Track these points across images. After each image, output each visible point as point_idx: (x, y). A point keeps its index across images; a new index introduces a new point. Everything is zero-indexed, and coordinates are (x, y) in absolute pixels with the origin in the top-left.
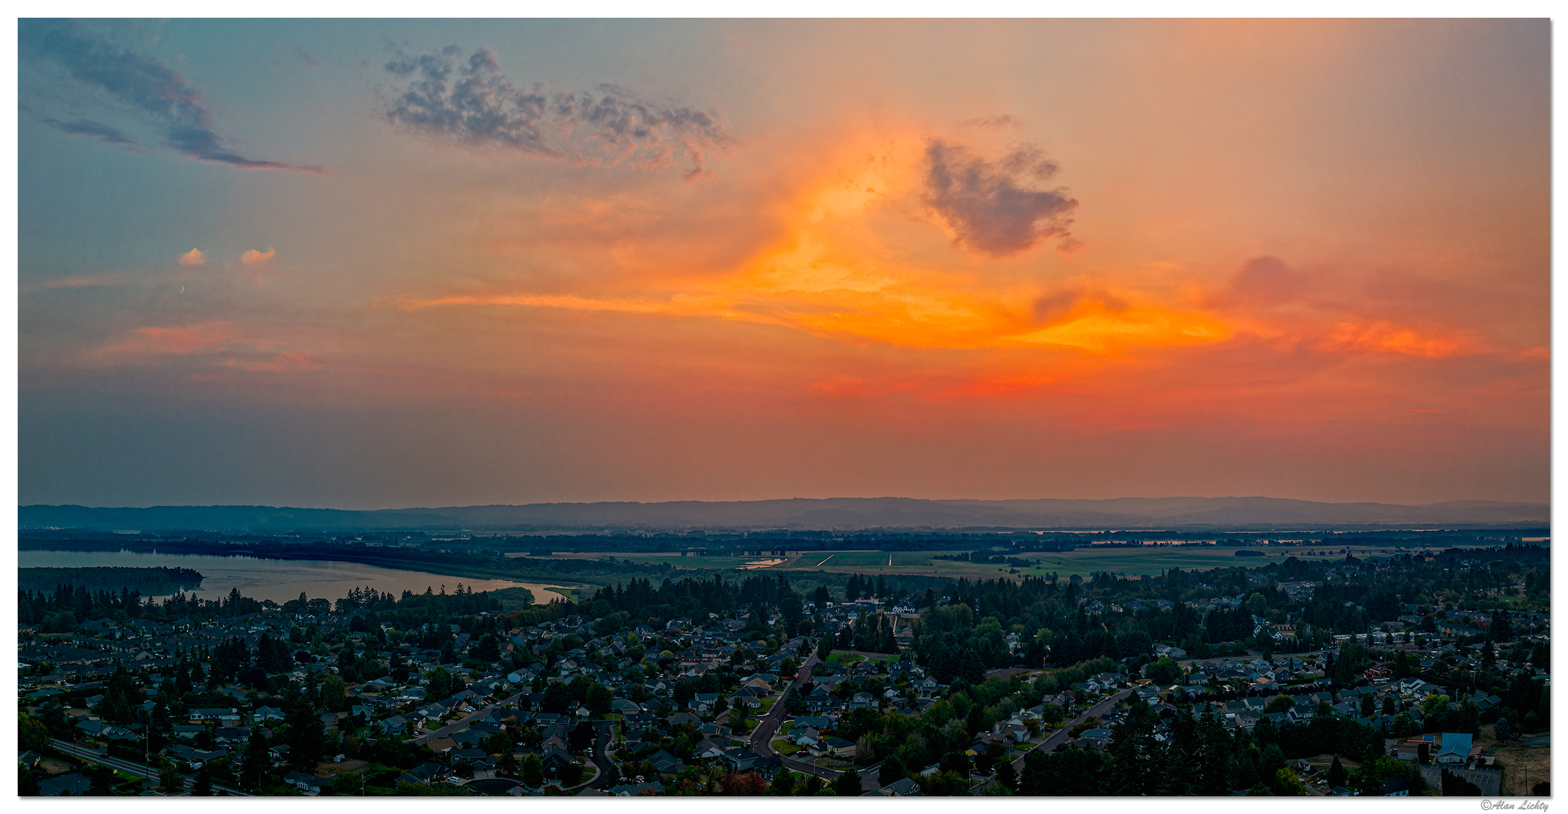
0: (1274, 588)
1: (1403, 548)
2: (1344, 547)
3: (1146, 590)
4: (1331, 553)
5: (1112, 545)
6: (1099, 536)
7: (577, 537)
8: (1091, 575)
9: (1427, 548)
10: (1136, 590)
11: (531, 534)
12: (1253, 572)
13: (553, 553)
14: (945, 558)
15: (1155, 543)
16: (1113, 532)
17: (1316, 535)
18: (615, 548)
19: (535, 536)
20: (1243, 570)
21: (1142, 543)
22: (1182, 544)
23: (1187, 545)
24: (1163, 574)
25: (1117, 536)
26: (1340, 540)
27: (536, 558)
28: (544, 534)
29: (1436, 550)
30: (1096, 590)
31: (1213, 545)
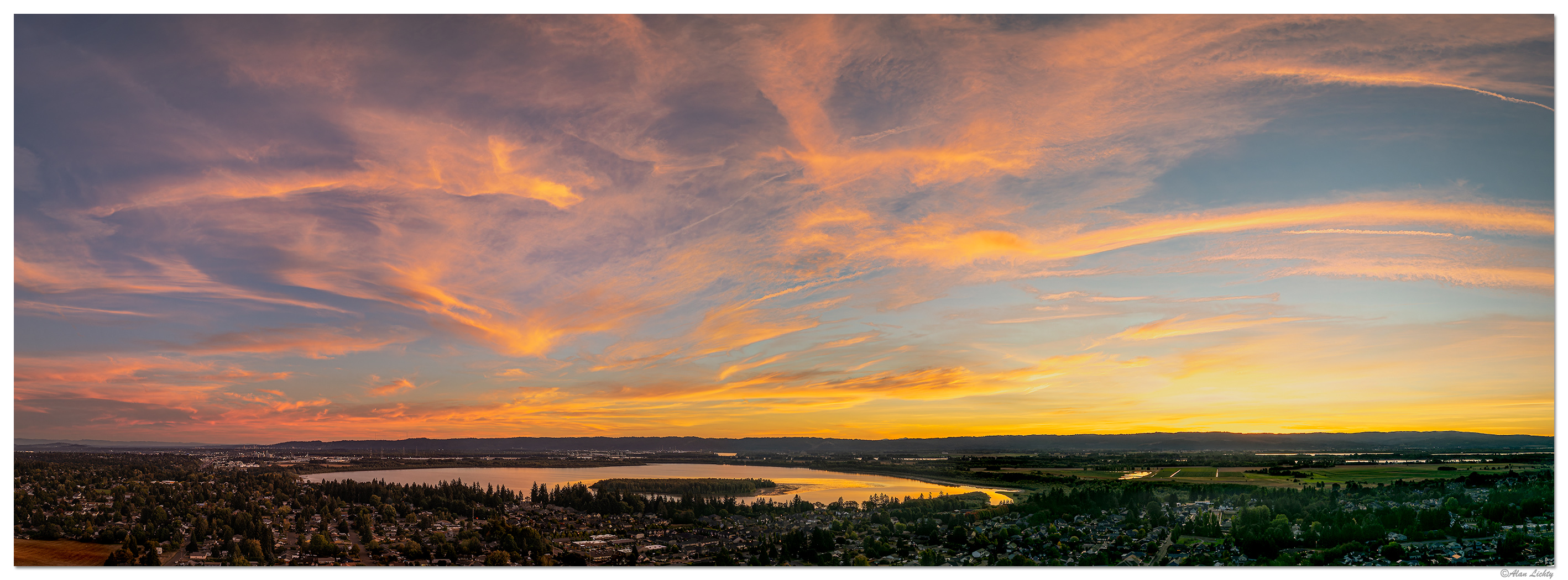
0: (1463, 495)
3: (1381, 494)
4: (1499, 468)
7: (1017, 458)
8: (1346, 483)
10: (1374, 494)
11: (987, 456)
12: (1449, 482)
13: (1001, 469)
14: (1252, 472)
18: (1040, 466)
19: (990, 457)
20: (1443, 480)
22: (1404, 462)
24: (1392, 484)
27: (991, 472)
28: (995, 456)
30: (1348, 494)
31: (1423, 463)
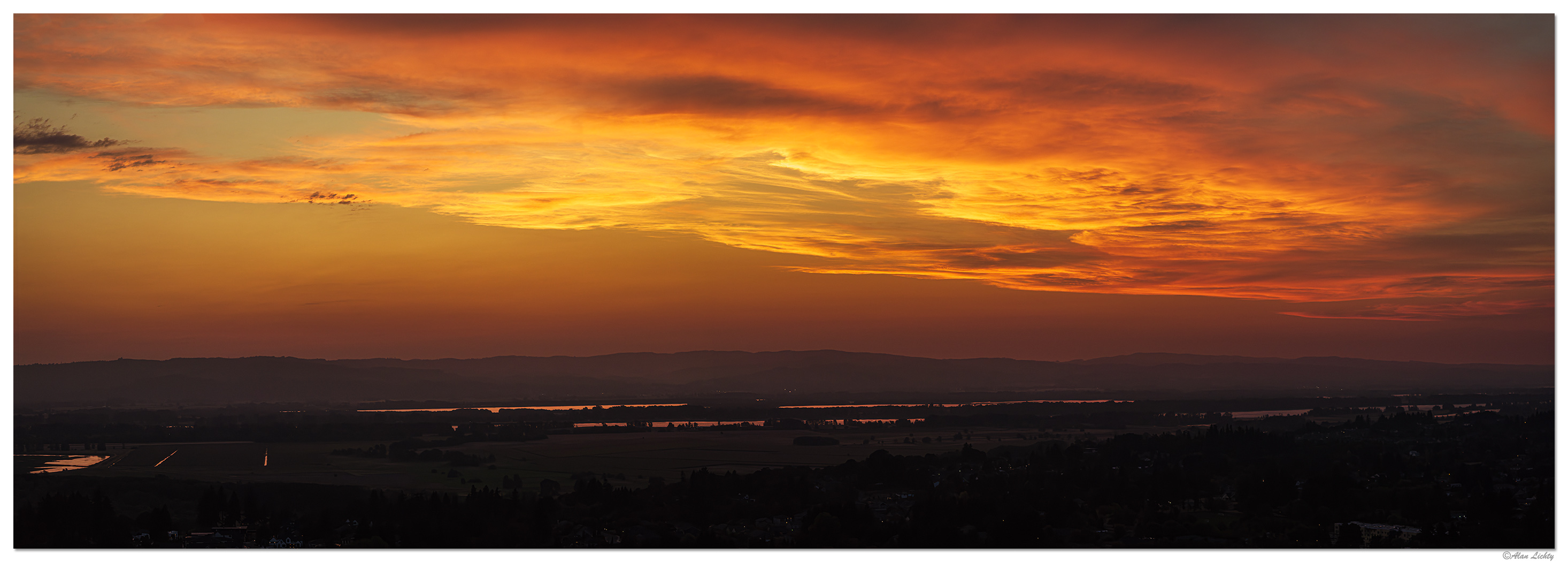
1: (1050, 432)
2: (960, 431)
5: (605, 429)
6: (584, 416)
8: (572, 480)
9: (1089, 432)
12: (820, 474)
14: (350, 452)
15: (671, 425)
16: (605, 407)
17: (914, 412)
20: (805, 470)
22: (713, 426)
23: (720, 428)
24: (683, 479)
25: (611, 415)
26: (954, 419)
29: (1103, 435)
31: (759, 427)
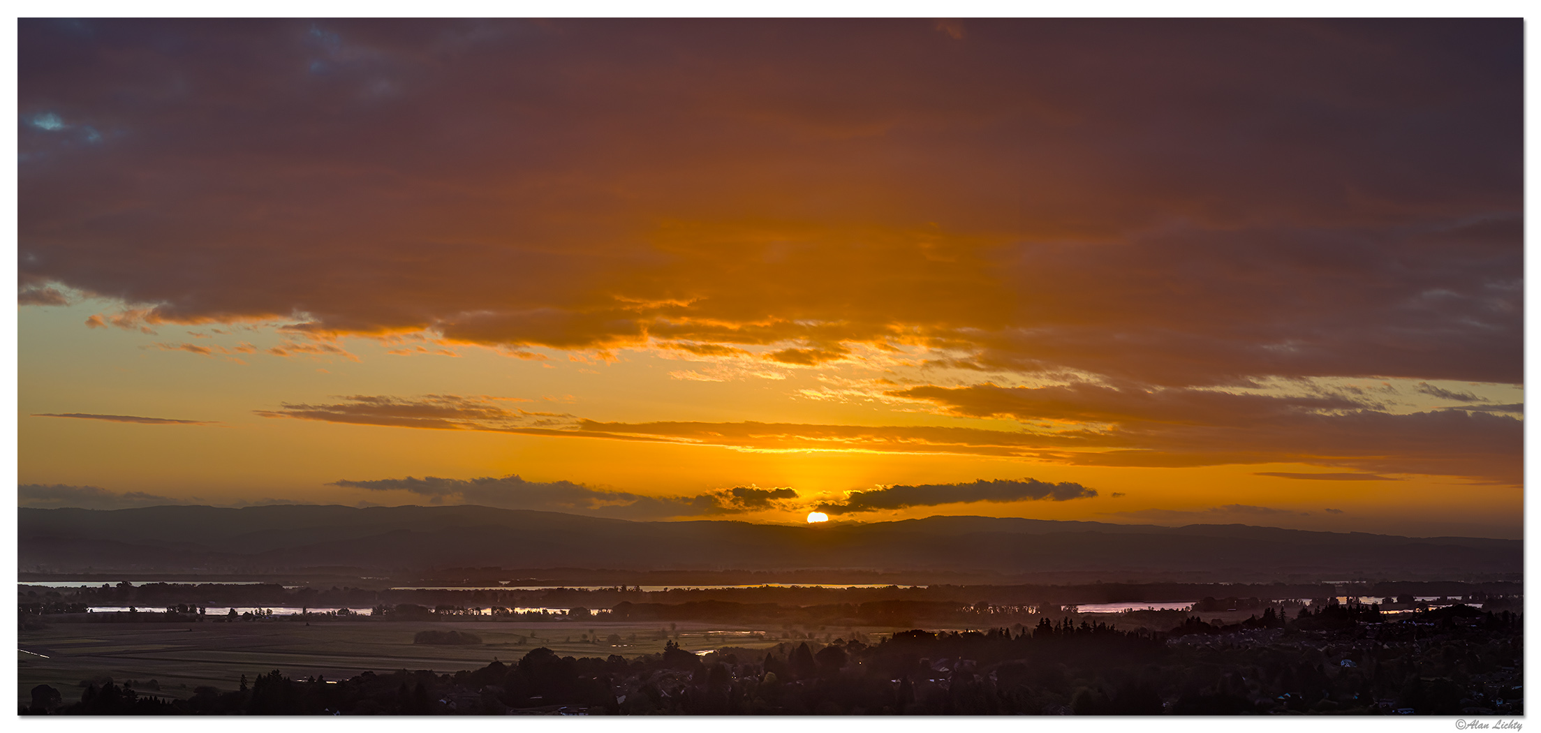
1: (800, 629)
2: (666, 625)
4: (633, 638)
9: (856, 629)
21: (203, 612)
26: (660, 608)
29: (876, 635)
